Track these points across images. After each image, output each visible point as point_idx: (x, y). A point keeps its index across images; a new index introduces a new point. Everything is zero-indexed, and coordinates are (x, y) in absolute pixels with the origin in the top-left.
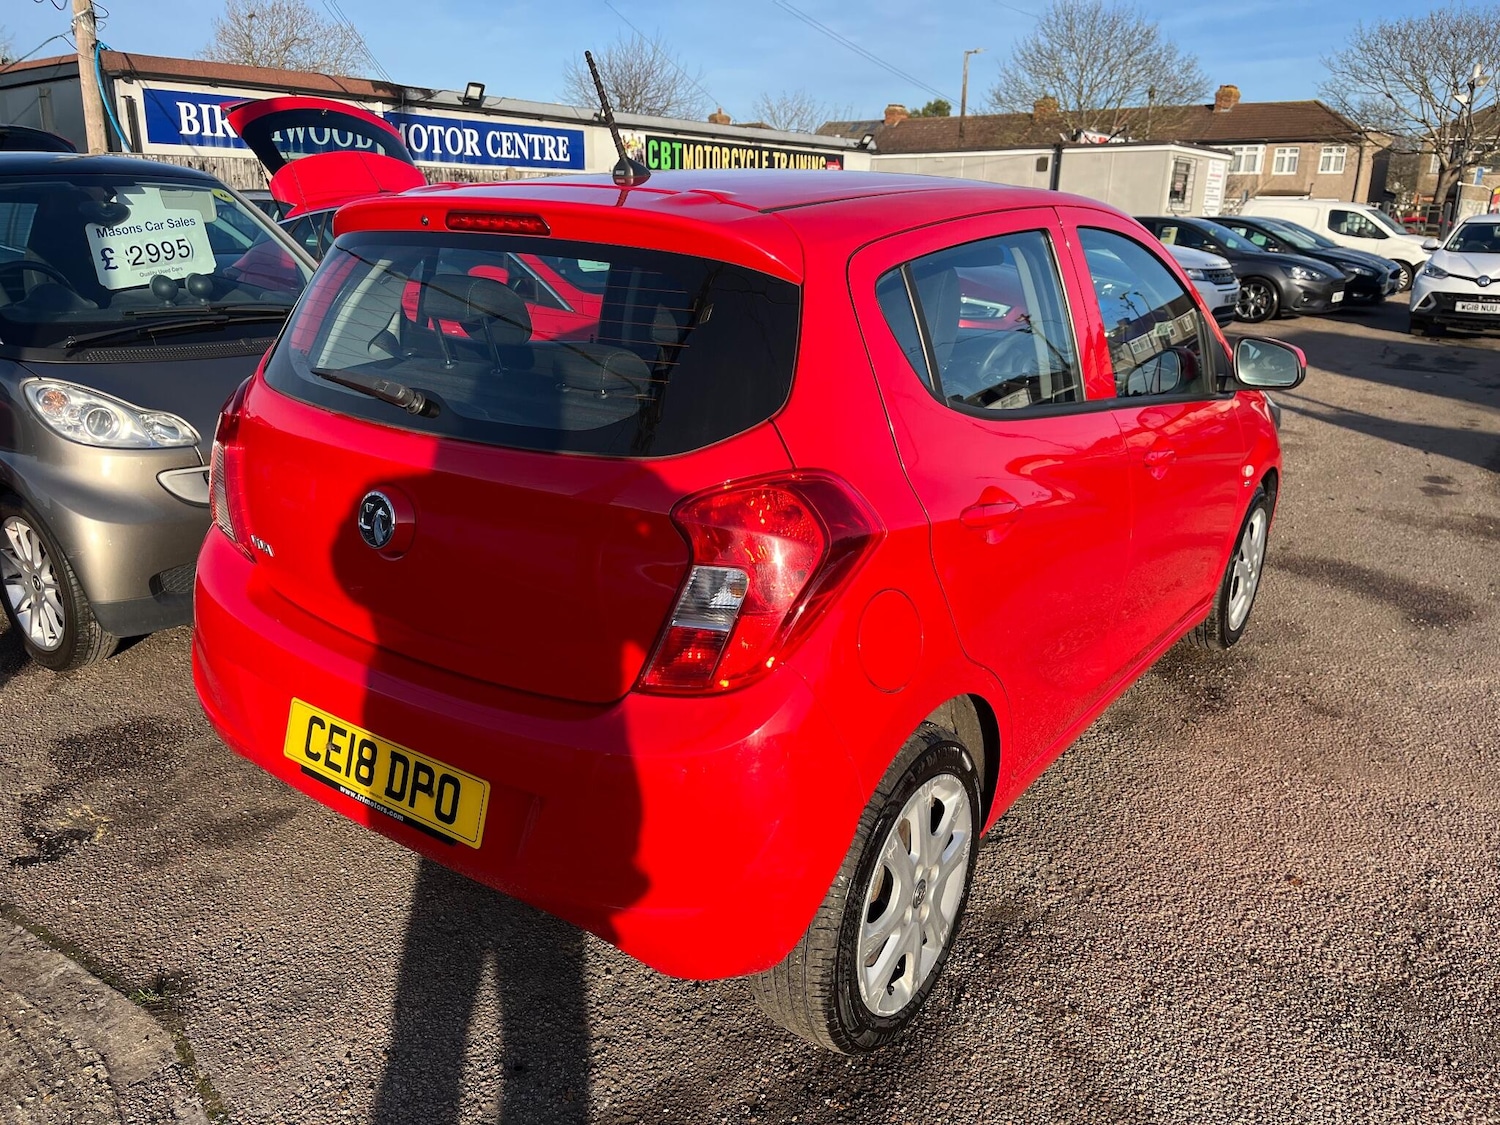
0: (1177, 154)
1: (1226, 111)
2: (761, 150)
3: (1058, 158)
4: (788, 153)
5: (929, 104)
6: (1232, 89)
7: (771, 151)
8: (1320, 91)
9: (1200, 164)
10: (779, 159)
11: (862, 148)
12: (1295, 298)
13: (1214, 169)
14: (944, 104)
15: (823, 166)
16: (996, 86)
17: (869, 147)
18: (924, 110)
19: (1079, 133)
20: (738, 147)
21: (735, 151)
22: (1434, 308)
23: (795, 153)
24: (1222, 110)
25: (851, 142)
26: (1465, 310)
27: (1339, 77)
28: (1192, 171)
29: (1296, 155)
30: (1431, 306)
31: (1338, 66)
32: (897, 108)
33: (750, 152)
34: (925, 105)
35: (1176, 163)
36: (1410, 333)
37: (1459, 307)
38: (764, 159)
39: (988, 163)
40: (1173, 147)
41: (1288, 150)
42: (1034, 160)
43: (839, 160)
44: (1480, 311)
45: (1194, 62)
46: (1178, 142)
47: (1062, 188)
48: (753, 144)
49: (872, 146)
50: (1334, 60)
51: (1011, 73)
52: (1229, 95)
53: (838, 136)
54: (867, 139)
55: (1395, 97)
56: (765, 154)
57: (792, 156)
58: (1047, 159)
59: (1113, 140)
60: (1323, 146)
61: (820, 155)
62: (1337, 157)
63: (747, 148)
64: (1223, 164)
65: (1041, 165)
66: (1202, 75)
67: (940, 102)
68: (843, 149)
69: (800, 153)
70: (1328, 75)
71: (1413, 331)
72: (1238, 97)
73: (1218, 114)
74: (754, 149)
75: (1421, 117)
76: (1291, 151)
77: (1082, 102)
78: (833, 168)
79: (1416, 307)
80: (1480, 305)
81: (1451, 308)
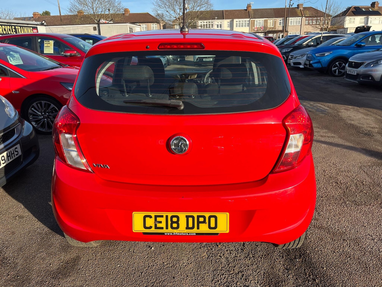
0: (129, 26)
1: (127, 15)
2: (12, 26)
3: (99, 27)
4: (20, 26)
5: (44, 12)
6: (128, 9)
7: (15, 26)
8: (153, 10)
9: (134, 28)
10: (18, 28)
11: (42, 24)
12: (171, 60)
13: (138, 30)
14: (48, 12)
15: (32, 30)
16: (69, 8)
17: (44, 24)
18: (42, 14)
19: (99, 20)
20: (4, 25)
21: (3, 26)
22: (199, 61)
23: (23, 26)
24: (126, 15)
25: (39, 23)
26: (205, 60)
27: (156, 6)
28: (133, 30)
29: (146, 26)
30: (198, 60)
31: (155, 4)
32: (36, 13)
33: (8, 27)
34: (42, 12)
35: (130, 28)
36: (194, 66)
37: (204, 60)
38: (13, 29)
39: (79, 28)
40: (128, 24)
41: (144, 25)
42: (92, 27)
43: (36, 28)
44: (208, 60)
45: (120, 2)
46: (129, 23)
47: (102, 35)
48: (9, 24)
49: (45, 24)
50: (154, 2)
51: (73, 3)
52: (127, 11)
53: (34, 21)
54: (43, 22)
55: (168, 11)
56: (13, 27)
57: (22, 27)
58: (96, 27)
59: (109, 22)
60: (152, 24)
61: (30, 27)
62: (155, 27)
63: (7, 25)
64: (139, 28)
65: (95, 29)
66: (123, 6)
67: (47, 11)
68: (37, 25)
69: (24, 26)
70: (154, 7)
71: (195, 66)
72: (129, 11)
73: (126, 16)
74: (9, 26)
75: (175, 17)
76: (155, 25)
77: (94, 12)
78: (35, 31)
79: (195, 61)
80: (208, 59)
81: (202, 60)
